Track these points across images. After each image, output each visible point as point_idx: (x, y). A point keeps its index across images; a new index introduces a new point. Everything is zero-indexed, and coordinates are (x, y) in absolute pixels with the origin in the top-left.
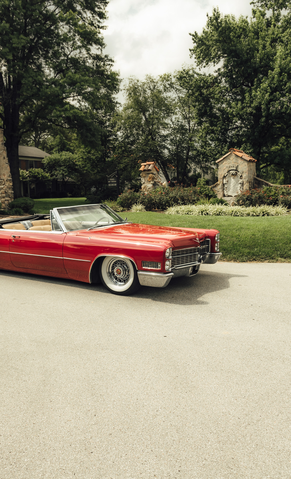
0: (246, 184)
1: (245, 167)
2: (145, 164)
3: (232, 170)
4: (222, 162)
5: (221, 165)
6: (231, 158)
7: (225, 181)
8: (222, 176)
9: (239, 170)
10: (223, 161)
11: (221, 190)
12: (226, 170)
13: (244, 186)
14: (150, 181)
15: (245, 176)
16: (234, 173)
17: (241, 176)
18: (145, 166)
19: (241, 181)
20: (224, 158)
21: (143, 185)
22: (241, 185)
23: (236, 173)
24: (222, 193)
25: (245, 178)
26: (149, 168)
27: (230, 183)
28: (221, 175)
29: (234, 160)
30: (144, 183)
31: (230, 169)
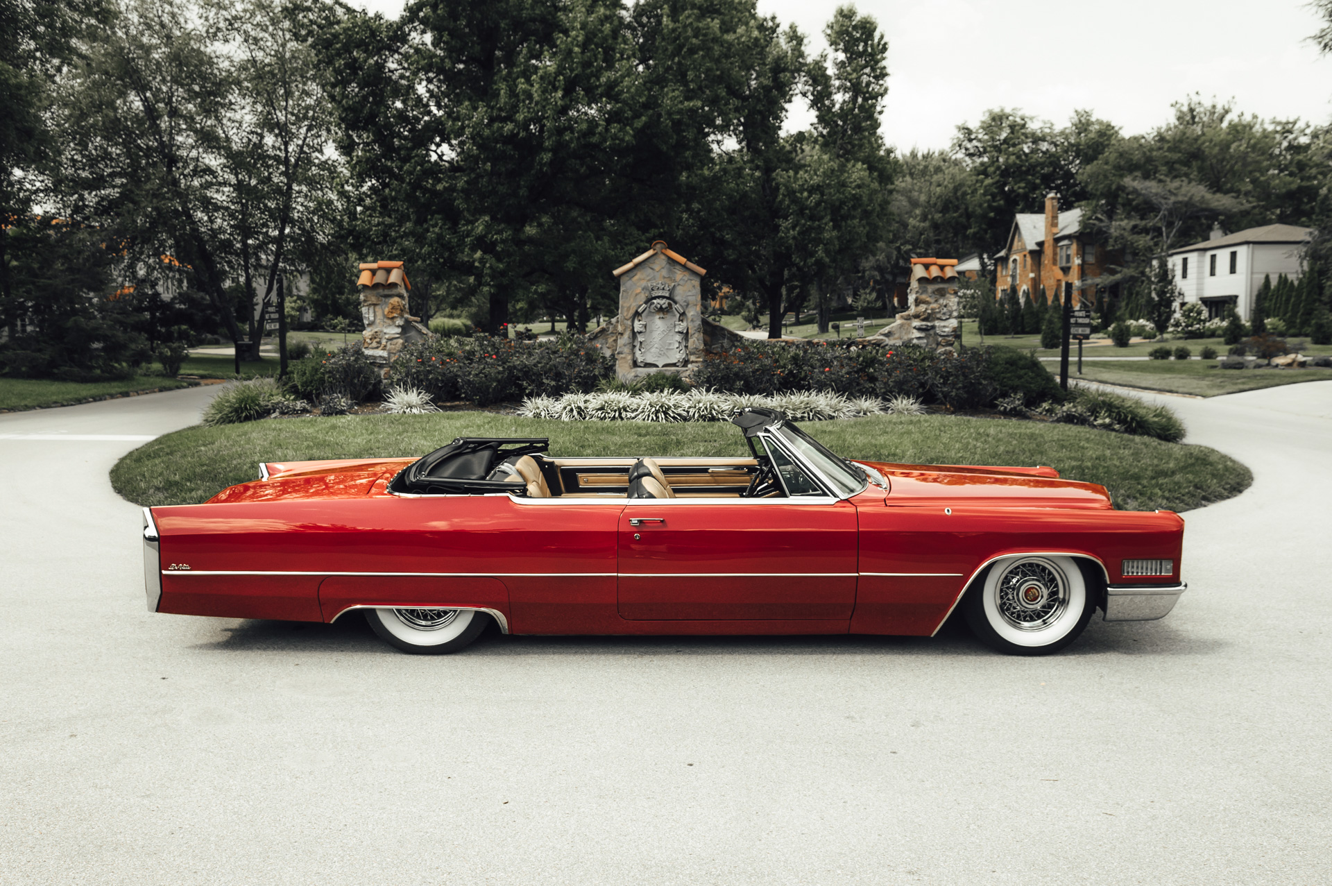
0: (696, 335)
1: (694, 292)
2: (374, 266)
3: (659, 297)
4: (631, 274)
5: (630, 282)
6: (657, 267)
7: (638, 326)
8: (632, 312)
9: (677, 298)
10: (635, 272)
11: (627, 350)
12: (643, 297)
13: (691, 341)
14: (393, 318)
15: (692, 313)
16: (666, 305)
17: (683, 314)
18: (374, 272)
19: (682, 326)
20: (637, 266)
21: (369, 329)
22: (682, 336)
23: (670, 305)
24: (630, 357)
25: (692, 321)
26: (390, 281)
27: (651, 332)
28: (629, 308)
29: (664, 273)
30: (371, 324)
31: (655, 294)
